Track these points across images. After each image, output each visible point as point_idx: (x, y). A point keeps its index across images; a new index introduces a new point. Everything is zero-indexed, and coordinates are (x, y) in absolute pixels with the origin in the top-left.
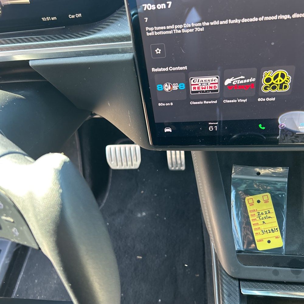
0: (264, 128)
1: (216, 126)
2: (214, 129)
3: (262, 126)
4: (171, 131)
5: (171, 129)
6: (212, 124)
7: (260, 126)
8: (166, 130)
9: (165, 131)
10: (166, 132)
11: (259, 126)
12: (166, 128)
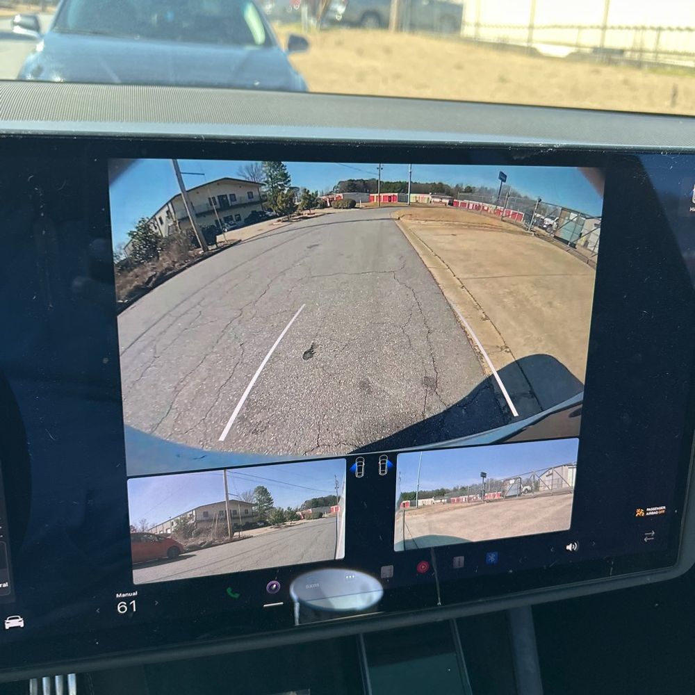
0: (237, 596)
1: (134, 602)
2: (130, 607)
3: (233, 592)
4: (22, 625)
5: (21, 619)
6: (124, 595)
7: (229, 590)
8: (11, 623)
9: (7, 626)
10: (10, 628)
11: (226, 592)
12: (10, 619)
